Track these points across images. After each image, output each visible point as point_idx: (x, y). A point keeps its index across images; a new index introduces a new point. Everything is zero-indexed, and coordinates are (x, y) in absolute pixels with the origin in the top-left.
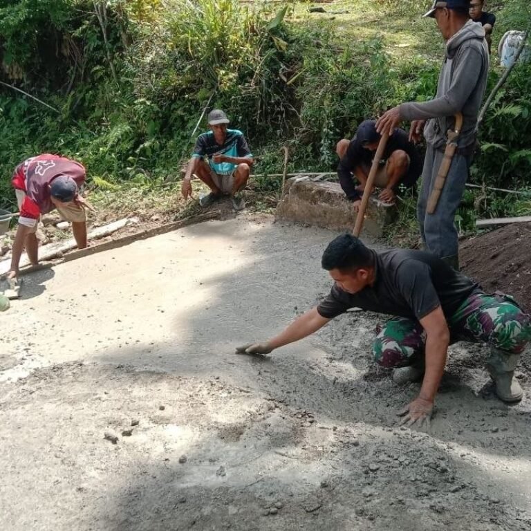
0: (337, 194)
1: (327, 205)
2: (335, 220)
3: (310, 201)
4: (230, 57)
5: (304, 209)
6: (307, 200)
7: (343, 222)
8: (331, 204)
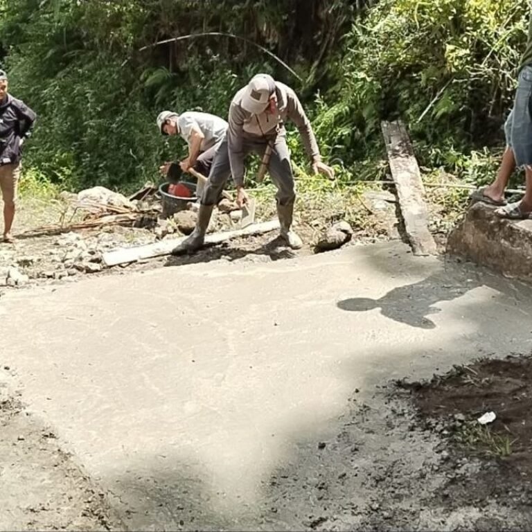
0: (521, 230)
1: (507, 243)
2: (515, 267)
3: (487, 233)
4: (468, 28)
5: (480, 243)
6: (484, 232)
7: (524, 271)
8: (512, 243)
